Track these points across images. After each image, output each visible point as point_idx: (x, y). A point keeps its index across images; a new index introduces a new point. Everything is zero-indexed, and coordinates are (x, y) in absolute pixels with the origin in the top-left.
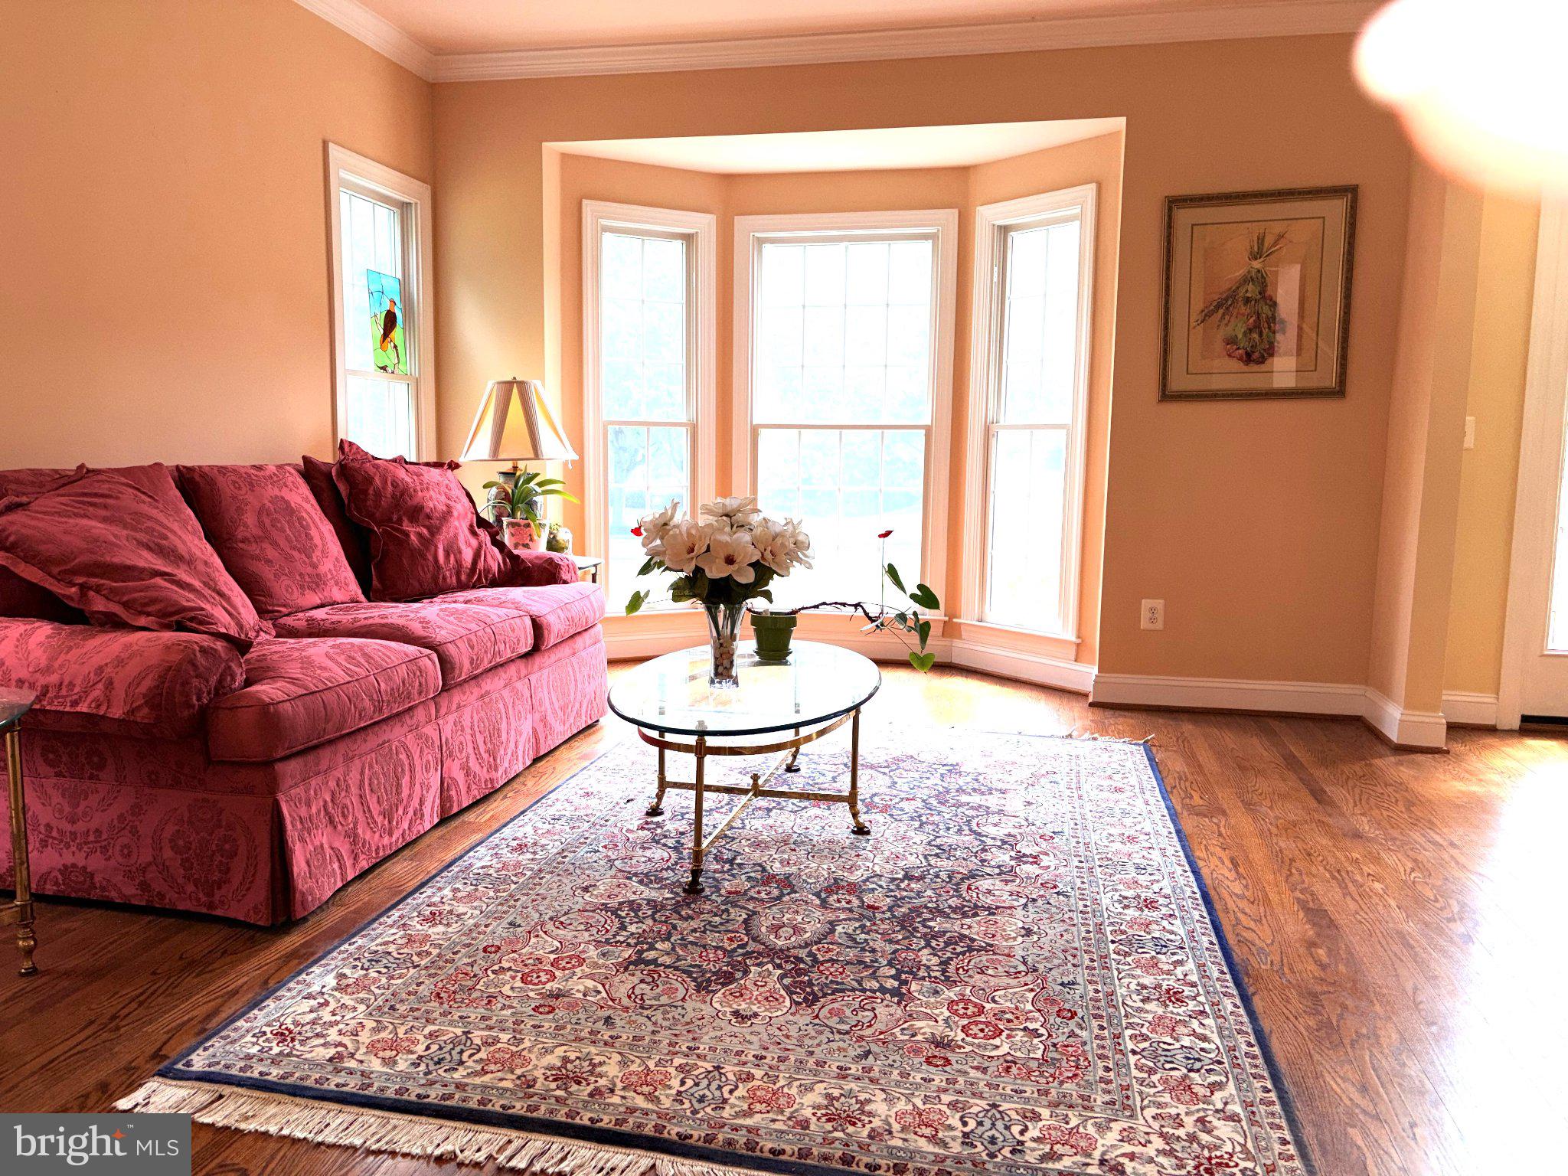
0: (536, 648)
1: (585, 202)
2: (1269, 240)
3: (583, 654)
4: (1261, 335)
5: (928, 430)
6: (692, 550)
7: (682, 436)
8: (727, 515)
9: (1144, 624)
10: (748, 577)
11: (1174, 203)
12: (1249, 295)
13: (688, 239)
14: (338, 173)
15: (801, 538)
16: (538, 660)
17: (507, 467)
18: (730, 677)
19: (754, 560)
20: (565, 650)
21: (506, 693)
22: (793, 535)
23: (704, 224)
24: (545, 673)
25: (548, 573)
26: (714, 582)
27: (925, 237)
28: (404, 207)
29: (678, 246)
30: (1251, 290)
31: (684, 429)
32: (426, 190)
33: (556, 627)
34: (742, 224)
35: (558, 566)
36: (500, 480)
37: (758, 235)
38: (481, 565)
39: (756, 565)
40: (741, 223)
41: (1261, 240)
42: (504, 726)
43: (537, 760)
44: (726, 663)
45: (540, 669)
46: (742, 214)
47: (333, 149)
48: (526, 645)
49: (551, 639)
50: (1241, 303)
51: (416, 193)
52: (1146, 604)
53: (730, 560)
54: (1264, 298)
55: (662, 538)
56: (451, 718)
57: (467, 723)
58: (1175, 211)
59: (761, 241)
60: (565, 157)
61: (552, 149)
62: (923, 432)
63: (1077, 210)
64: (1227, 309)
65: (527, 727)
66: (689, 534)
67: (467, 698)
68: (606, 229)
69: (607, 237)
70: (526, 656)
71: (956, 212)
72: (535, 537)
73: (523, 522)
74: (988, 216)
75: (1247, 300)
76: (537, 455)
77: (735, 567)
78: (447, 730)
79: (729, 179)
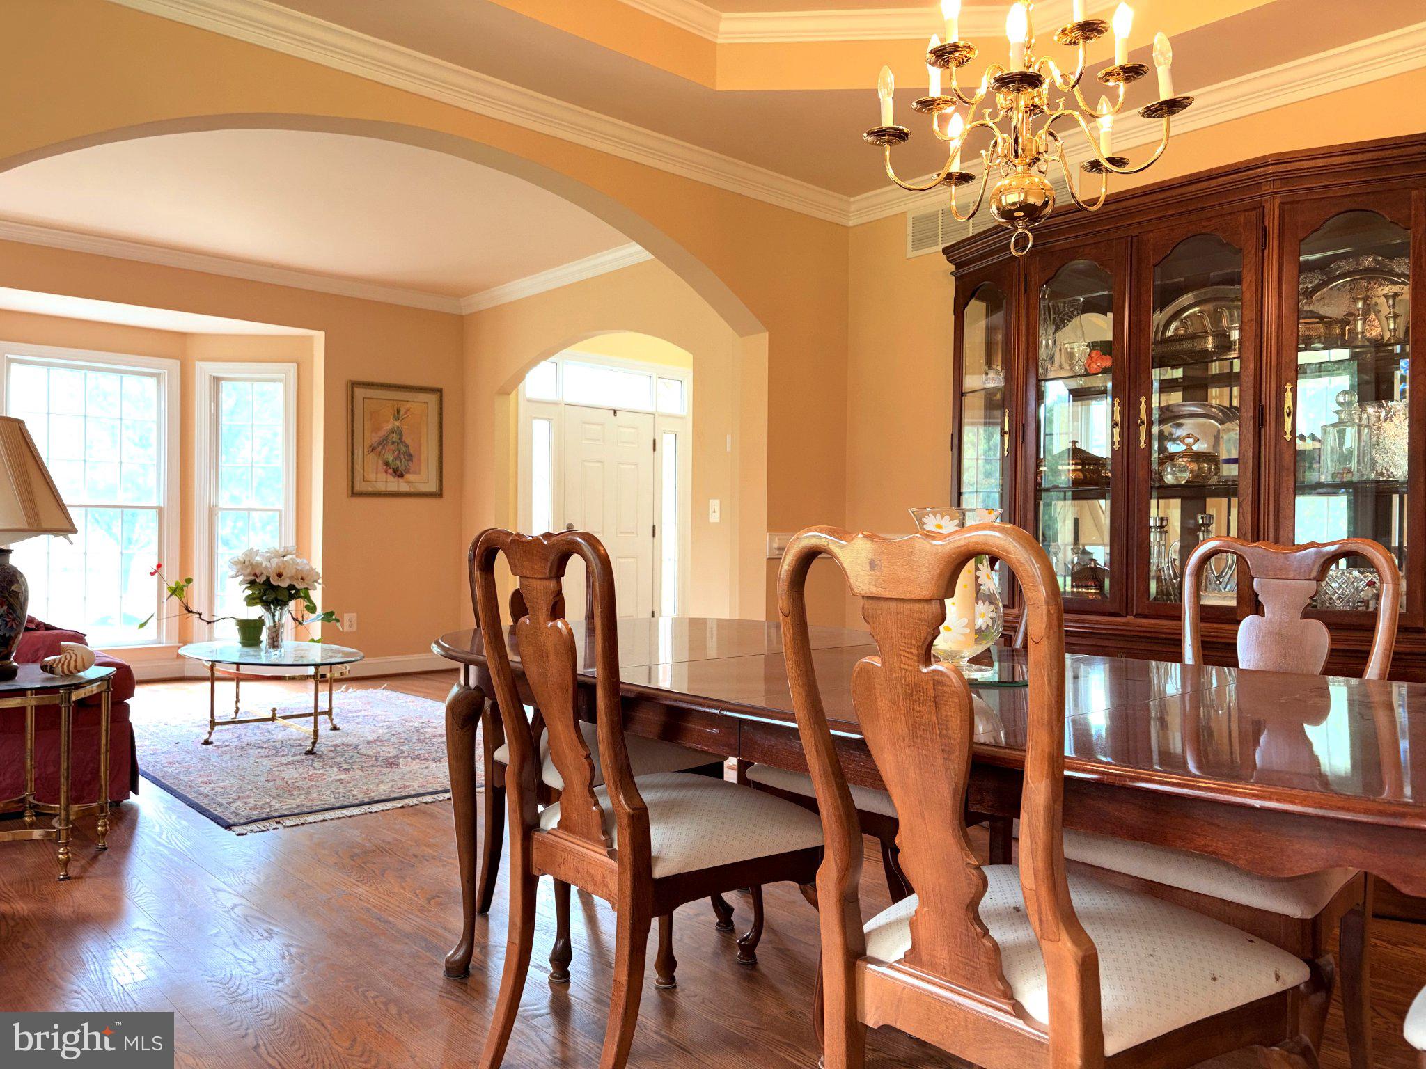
2: (402, 411)
4: (401, 462)
5: (160, 510)
9: (346, 628)
12: (394, 439)
27: (151, 375)
30: (395, 437)
41: (398, 411)
50: (390, 444)
52: (347, 616)
54: (401, 442)
58: (355, 389)
62: (156, 511)
63: (282, 377)
64: (384, 446)
71: (178, 362)
74: (204, 370)
75: (393, 443)
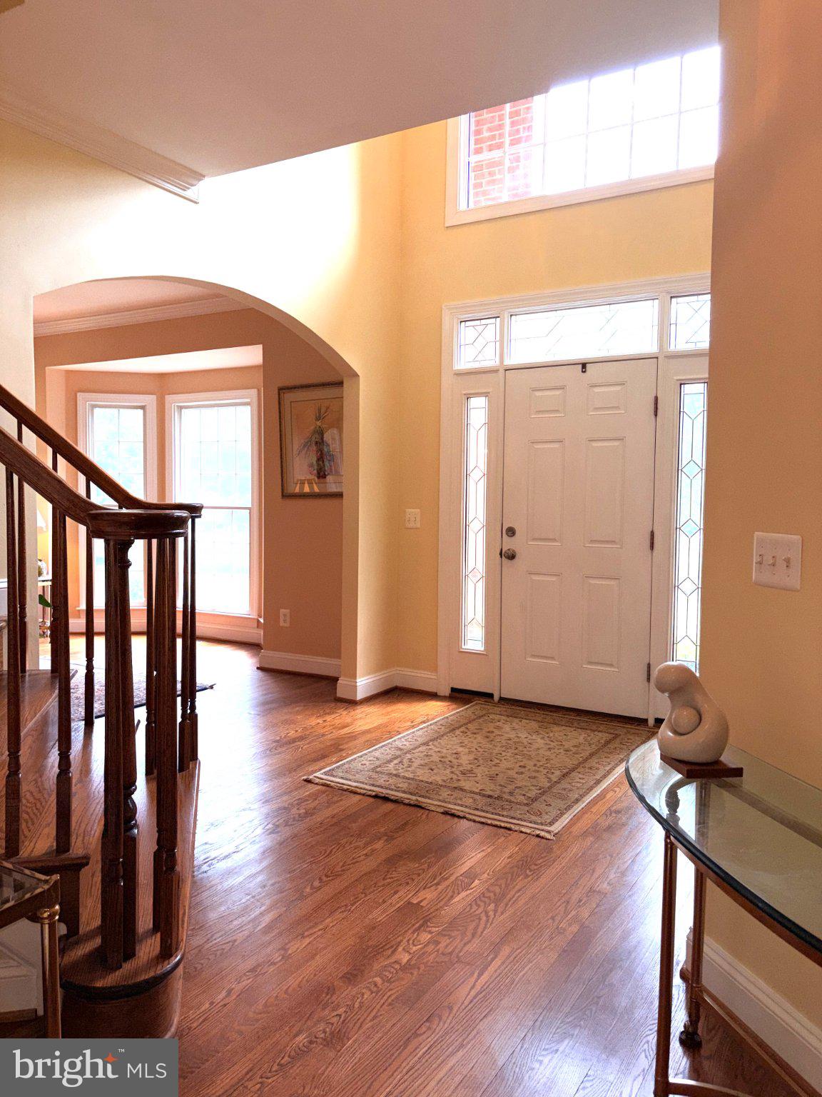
1: (78, 394)
2: (323, 410)
4: (323, 462)
5: (251, 510)
9: (282, 624)
11: (282, 390)
12: (317, 440)
13: (143, 408)
23: (150, 401)
30: (318, 437)
37: (178, 404)
40: (169, 398)
41: (320, 410)
46: (169, 394)
50: (313, 445)
52: (282, 611)
54: (323, 442)
58: (282, 395)
59: (180, 408)
62: (249, 511)
64: (308, 448)
75: (316, 443)
79: (162, 376)
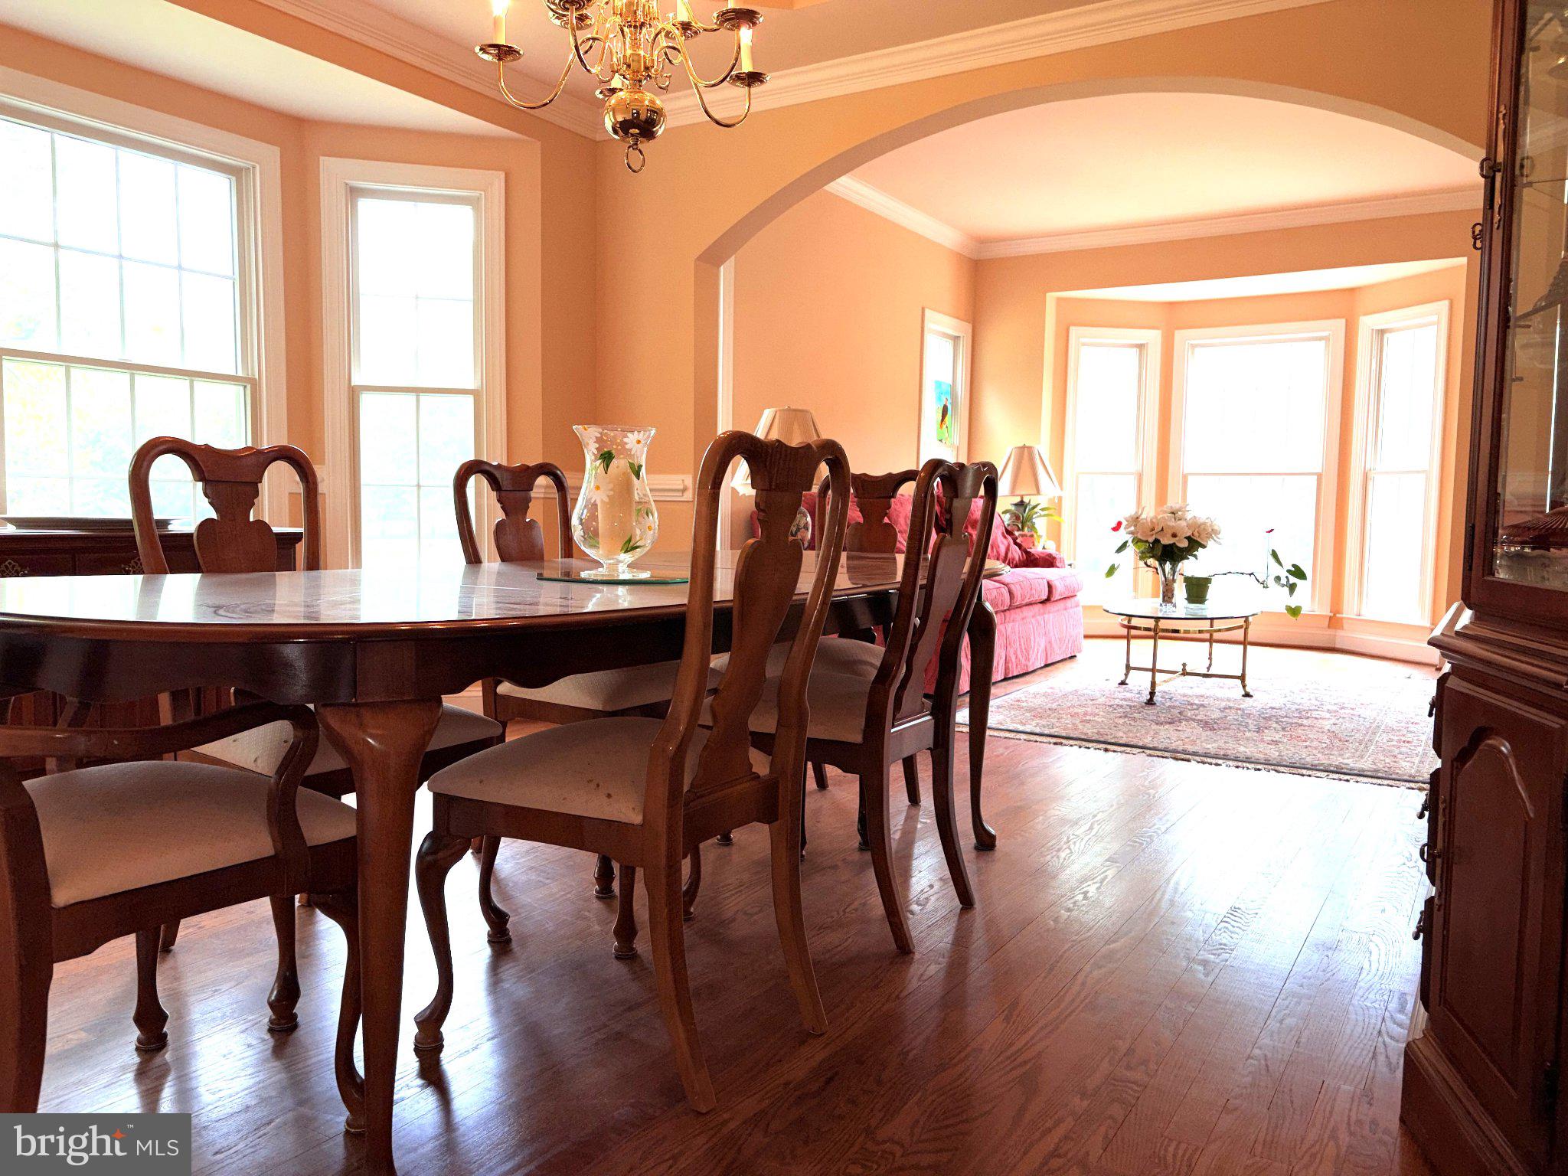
0: (1048, 600)
1: (1072, 328)
3: (1071, 611)
5: (1319, 476)
6: (1153, 530)
7: (1132, 482)
8: (1173, 513)
10: (1184, 544)
13: (1141, 347)
14: (928, 325)
15: (1216, 528)
16: (1048, 605)
17: (1017, 500)
18: (1172, 603)
19: (1188, 535)
20: (1061, 605)
21: (1033, 621)
22: (1211, 526)
23: (1152, 337)
24: (1052, 616)
25: (1049, 562)
26: (1165, 546)
27: (1320, 339)
28: (956, 339)
29: (1135, 351)
31: (1132, 477)
32: (969, 327)
33: (1059, 590)
34: (1180, 335)
35: (1054, 558)
36: (1013, 508)
37: (1191, 342)
38: (1010, 555)
39: (1189, 538)
42: (1032, 638)
43: (1046, 666)
44: (1170, 595)
45: (1049, 613)
46: (1180, 329)
47: (928, 312)
48: (1044, 597)
49: (1056, 596)
51: (963, 329)
53: (1174, 535)
55: (1135, 526)
56: (1010, 625)
57: (1017, 629)
59: (1193, 346)
60: (1059, 300)
61: (1051, 297)
62: (1316, 477)
63: (1434, 318)
65: (1042, 643)
66: (1152, 521)
67: (1017, 615)
68: (1084, 344)
69: (1084, 349)
70: (1043, 602)
71: (1344, 320)
72: (1036, 544)
73: (1029, 534)
74: (1368, 323)
76: (1038, 492)
77: (1177, 538)
78: (1009, 629)
79: (1172, 305)
